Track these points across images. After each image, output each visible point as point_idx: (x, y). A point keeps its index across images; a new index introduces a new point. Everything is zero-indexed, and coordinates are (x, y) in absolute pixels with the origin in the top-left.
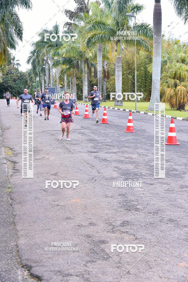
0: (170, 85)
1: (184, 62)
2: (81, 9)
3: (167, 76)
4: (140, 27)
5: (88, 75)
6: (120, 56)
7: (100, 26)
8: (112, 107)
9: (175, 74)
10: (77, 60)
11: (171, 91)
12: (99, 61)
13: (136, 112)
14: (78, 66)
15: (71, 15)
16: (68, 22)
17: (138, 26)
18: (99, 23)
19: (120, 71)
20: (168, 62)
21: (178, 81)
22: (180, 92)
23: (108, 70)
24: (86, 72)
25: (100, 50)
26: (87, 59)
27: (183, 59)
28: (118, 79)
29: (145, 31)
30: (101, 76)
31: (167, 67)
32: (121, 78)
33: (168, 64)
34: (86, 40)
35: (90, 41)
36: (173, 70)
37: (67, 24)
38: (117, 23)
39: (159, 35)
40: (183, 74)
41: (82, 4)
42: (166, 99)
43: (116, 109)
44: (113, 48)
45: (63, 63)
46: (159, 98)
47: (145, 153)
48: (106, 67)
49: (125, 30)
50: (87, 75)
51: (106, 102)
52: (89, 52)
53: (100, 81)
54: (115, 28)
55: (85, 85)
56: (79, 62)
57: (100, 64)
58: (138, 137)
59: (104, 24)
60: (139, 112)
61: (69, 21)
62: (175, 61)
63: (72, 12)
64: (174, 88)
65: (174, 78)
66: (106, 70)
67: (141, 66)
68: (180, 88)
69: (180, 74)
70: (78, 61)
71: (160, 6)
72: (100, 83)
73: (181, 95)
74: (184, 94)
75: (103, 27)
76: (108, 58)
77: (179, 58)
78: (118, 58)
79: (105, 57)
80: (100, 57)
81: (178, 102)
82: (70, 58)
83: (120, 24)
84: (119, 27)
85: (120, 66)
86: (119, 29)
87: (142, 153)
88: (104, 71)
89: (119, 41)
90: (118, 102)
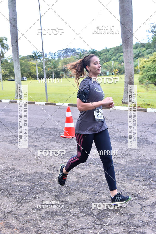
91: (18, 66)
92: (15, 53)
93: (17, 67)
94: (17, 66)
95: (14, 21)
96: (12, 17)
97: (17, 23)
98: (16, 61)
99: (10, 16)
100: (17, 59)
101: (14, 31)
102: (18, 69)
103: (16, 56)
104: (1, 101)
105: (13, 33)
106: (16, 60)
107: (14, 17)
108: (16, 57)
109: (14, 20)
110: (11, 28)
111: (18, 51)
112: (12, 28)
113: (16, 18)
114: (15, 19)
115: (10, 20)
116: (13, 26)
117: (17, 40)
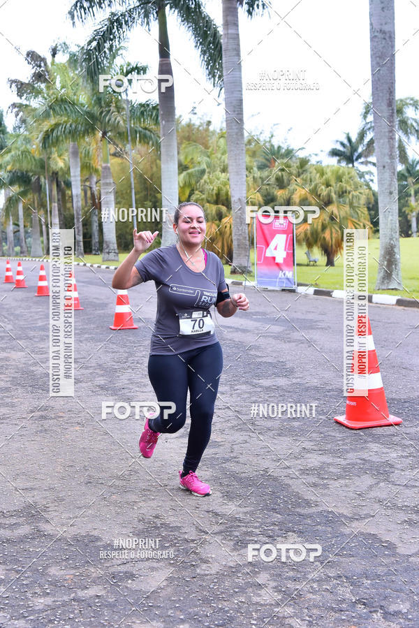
0: (209, 217)
2: (39, 77)
3: (202, 199)
4: (143, 106)
5: (58, 204)
6: (109, 165)
7: (65, 108)
8: (97, 263)
9: (218, 195)
10: (36, 177)
11: (211, 227)
12: (75, 176)
14: (39, 188)
15: (22, 88)
16: (16, 102)
17: (140, 105)
18: (62, 100)
19: (111, 193)
20: (207, 170)
21: (224, 209)
22: (228, 229)
23: (99, 194)
24: (54, 199)
25: (75, 153)
26: (55, 174)
29: (154, 114)
30: (80, 204)
31: (202, 181)
33: (206, 177)
34: (41, 136)
35: (49, 137)
36: (212, 188)
37: (14, 105)
38: (98, 101)
39: (170, 119)
41: (40, 66)
43: (103, 267)
44: (98, 148)
45: (12, 183)
48: (95, 188)
49: (113, 112)
50: (56, 204)
52: (58, 159)
53: (78, 214)
54: (96, 110)
55: (55, 224)
56: (42, 180)
57: (76, 181)
59: (74, 104)
61: (17, 100)
62: (219, 169)
63: (22, 84)
64: (217, 222)
65: (216, 203)
66: (96, 193)
68: (228, 221)
69: (227, 194)
70: (39, 179)
71: (170, 64)
72: (78, 219)
75: (71, 110)
76: (96, 171)
78: (105, 168)
79: (87, 168)
80: (76, 168)
81: (226, 248)
82: (23, 173)
83: (103, 103)
84: (101, 107)
85: (110, 183)
86: (102, 113)
87: (42, 348)
88: (93, 195)
89: (104, 134)
90: (109, 253)
91: (390, 185)
92: (382, 141)
94: (388, 183)
95: (384, 42)
96: (377, 27)
97: (393, 47)
98: (384, 167)
99: (371, 24)
100: (389, 161)
101: (384, 71)
102: (391, 193)
103: (387, 151)
104: (331, 296)
105: (379, 80)
106: (386, 165)
107: (386, 28)
108: (385, 156)
109: (385, 39)
110: (374, 63)
112: (378, 63)
113: (390, 32)
114: (388, 35)
115: (373, 38)
116: (380, 57)
117: (390, 102)
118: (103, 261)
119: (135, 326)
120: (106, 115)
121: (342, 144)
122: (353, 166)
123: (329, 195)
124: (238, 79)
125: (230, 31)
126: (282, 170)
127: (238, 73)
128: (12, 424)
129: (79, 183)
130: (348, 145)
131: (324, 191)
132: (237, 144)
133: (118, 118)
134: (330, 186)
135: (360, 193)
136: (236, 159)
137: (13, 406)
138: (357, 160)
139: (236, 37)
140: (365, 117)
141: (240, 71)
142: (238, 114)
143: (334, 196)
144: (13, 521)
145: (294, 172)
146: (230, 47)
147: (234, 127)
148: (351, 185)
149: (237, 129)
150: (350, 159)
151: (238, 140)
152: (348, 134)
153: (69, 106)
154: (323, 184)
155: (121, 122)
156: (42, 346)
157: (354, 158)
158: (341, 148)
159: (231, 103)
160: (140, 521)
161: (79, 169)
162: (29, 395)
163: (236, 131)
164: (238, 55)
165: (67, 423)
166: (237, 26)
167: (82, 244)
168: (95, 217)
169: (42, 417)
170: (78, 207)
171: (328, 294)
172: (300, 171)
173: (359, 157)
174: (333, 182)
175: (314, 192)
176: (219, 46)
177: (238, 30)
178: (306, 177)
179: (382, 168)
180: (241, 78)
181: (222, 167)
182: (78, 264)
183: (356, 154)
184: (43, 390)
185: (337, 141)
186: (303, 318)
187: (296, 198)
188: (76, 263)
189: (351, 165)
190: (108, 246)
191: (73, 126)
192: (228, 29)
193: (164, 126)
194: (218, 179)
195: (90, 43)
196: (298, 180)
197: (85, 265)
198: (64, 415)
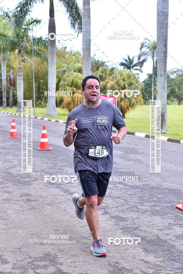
1: (81, 72)
3: (65, 84)
4: (39, 39)
6: (21, 66)
7: (1, 38)
8: (14, 112)
9: (72, 83)
12: (3, 70)
13: (35, 117)
17: (37, 38)
19: (22, 79)
20: (67, 71)
21: (75, 89)
22: (76, 99)
23: (14, 79)
25: (4, 60)
27: (79, 68)
28: (20, 87)
29: (44, 43)
31: (65, 76)
32: (22, 86)
33: (66, 74)
36: (70, 79)
38: (18, 35)
39: (54, 47)
40: (80, 83)
42: (64, 105)
43: (17, 114)
44: (15, 58)
46: (55, 104)
47: (12, 159)
48: (12, 76)
49: (24, 41)
51: (12, 108)
53: (4, 89)
54: (16, 40)
58: (18, 143)
59: (5, 36)
60: (37, 118)
62: (73, 70)
65: (71, 86)
66: (12, 79)
67: (45, 75)
68: (77, 95)
69: (77, 82)
71: (54, 20)
72: (4, 91)
73: (78, 101)
74: (80, 101)
75: (4, 39)
76: (13, 68)
77: (76, 67)
78: (19, 68)
79: (9, 67)
80: (4, 67)
83: (20, 37)
84: (19, 38)
85: (22, 75)
86: (19, 41)
87: (9, 159)
88: (10, 79)
89: (20, 51)
90: (20, 108)
91: (164, 84)
92: (161, 63)
93: (162, 84)
95: (163, 17)
96: (161, 10)
97: (167, 19)
98: (161, 75)
99: (158, 8)
100: (164, 73)
102: (164, 88)
103: (163, 68)
104: (134, 135)
106: (162, 74)
107: (165, 11)
108: (162, 70)
109: (164, 15)
110: (159, 27)
111: (166, 61)
112: (160, 27)
113: (166, 12)
114: (165, 14)
115: (158, 15)
116: (161, 24)
117: (165, 45)
118: (17, 111)
119: (50, 149)
120: (21, 42)
121: (126, 60)
122: (130, 71)
123: (124, 85)
124: (89, 29)
125: (86, 7)
126: (102, 72)
127: (89, 27)
128: (15, 204)
129: (5, 74)
130: (129, 61)
131: (122, 83)
132: (88, 60)
133: (27, 44)
134: (125, 81)
135: (139, 85)
136: (86, 67)
137: (10, 193)
138: (132, 68)
139: (89, 10)
140: (141, 49)
141: (90, 26)
142: (88, 46)
143: (127, 86)
144: (42, 263)
145: (108, 73)
146: (86, 14)
147: (86, 52)
148: (134, 81)
149: (88, 53)
150: (129, 68)
151: (88, 58)
152: (129, 56)
153: (3, 38)
154: (122, 80)
155: (29, 46)
156: (8, 158)
157: (131, 67)
158: (126, 63)
159: (85, 41)
160: (109, 265)
161: (6, 67)
162: (16, 187)
163: (87, 54)
164: (89, 18)
165: (42, 204)
166: (90, 4)
167: (6, 102)
168: (11, 90)
169: (29, 200)
170: (4, 85)
171: (133, 134)
172: (111, 73)
173: (134, 66)
174: (126, 79)
175: (118, 83)
176: (78, 13)
177: (90, 6)
178: (114, 76)
179: (160, 76)
180: (90, 29)
181: (74, 69)
182: (4, 112)
183: (132, 65)
184: (21, 184)
185: (124, 59)
186: (128, 147)
187: (109, 86)
188: (3, 112)
189: (129, 70)
190: (19, 105)
191: (5, 47)
192: (85, 6)
193: (50, 50)
194: (73, 75)
195: (17, 8)
196: (110, 77)
197: (8, 113)
198: (38, 199)
